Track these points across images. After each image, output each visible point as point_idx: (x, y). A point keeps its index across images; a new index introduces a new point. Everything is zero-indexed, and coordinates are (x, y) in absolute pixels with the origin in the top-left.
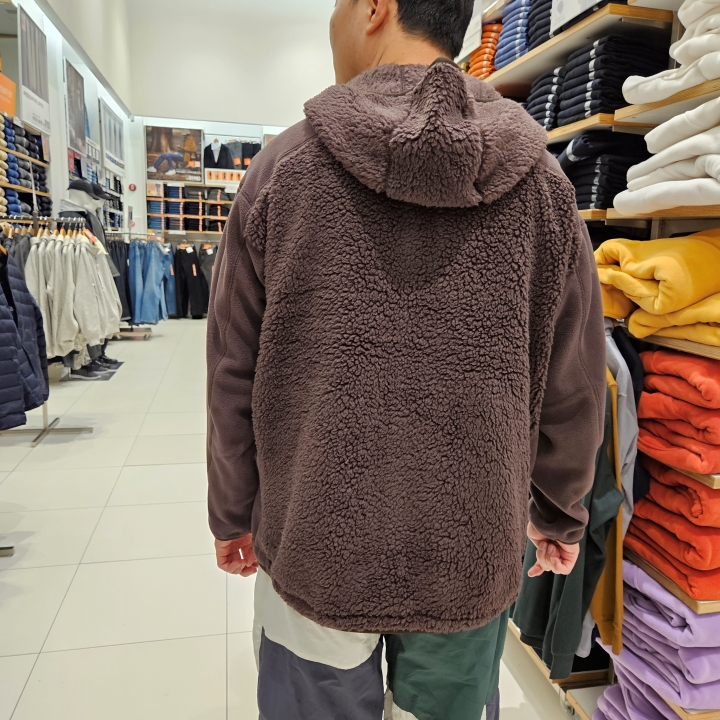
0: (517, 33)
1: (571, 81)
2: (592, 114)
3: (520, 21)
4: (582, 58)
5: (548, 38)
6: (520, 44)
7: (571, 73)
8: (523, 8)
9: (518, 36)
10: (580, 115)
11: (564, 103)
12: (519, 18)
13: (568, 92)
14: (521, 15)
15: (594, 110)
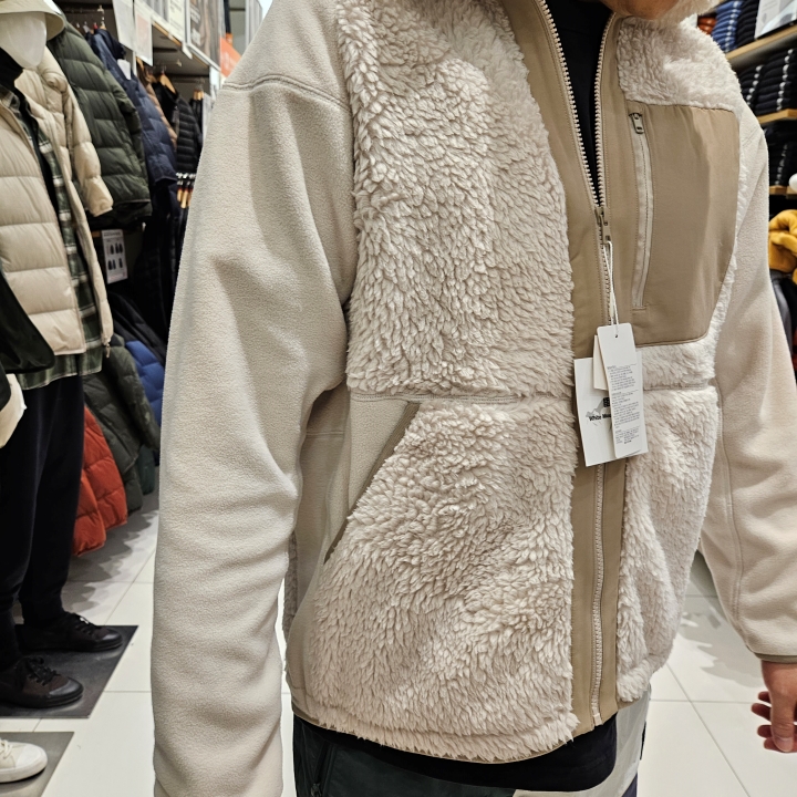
0: (727, 31)
1: (769, 80)
2: (783, 109)
3: (732, 22)
4: (779, 61)
5: (753, 40)
6: (730, 41)
7: (769, 73)
8: (734, 11)
9: (729, 34)
10: (773, 109)
11: (762, 97)
12: (730, 19)
13: (765, 89)
14: (732, 16)
15: (784, 106)
